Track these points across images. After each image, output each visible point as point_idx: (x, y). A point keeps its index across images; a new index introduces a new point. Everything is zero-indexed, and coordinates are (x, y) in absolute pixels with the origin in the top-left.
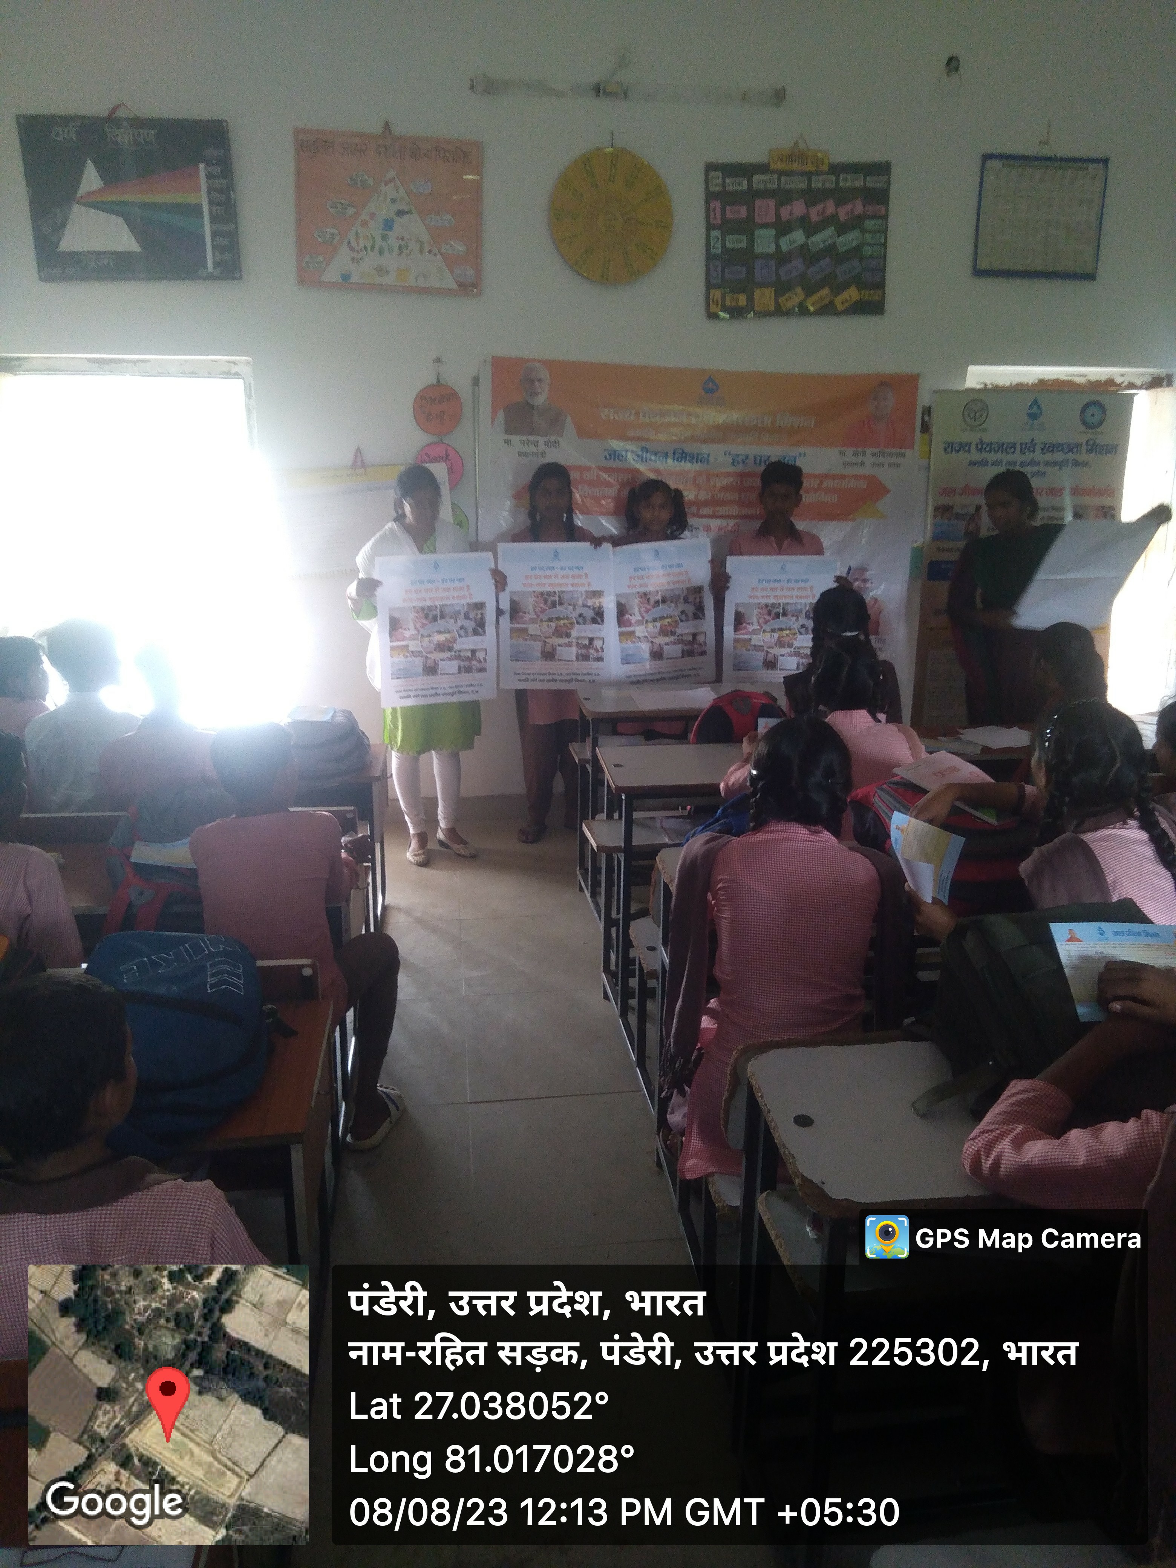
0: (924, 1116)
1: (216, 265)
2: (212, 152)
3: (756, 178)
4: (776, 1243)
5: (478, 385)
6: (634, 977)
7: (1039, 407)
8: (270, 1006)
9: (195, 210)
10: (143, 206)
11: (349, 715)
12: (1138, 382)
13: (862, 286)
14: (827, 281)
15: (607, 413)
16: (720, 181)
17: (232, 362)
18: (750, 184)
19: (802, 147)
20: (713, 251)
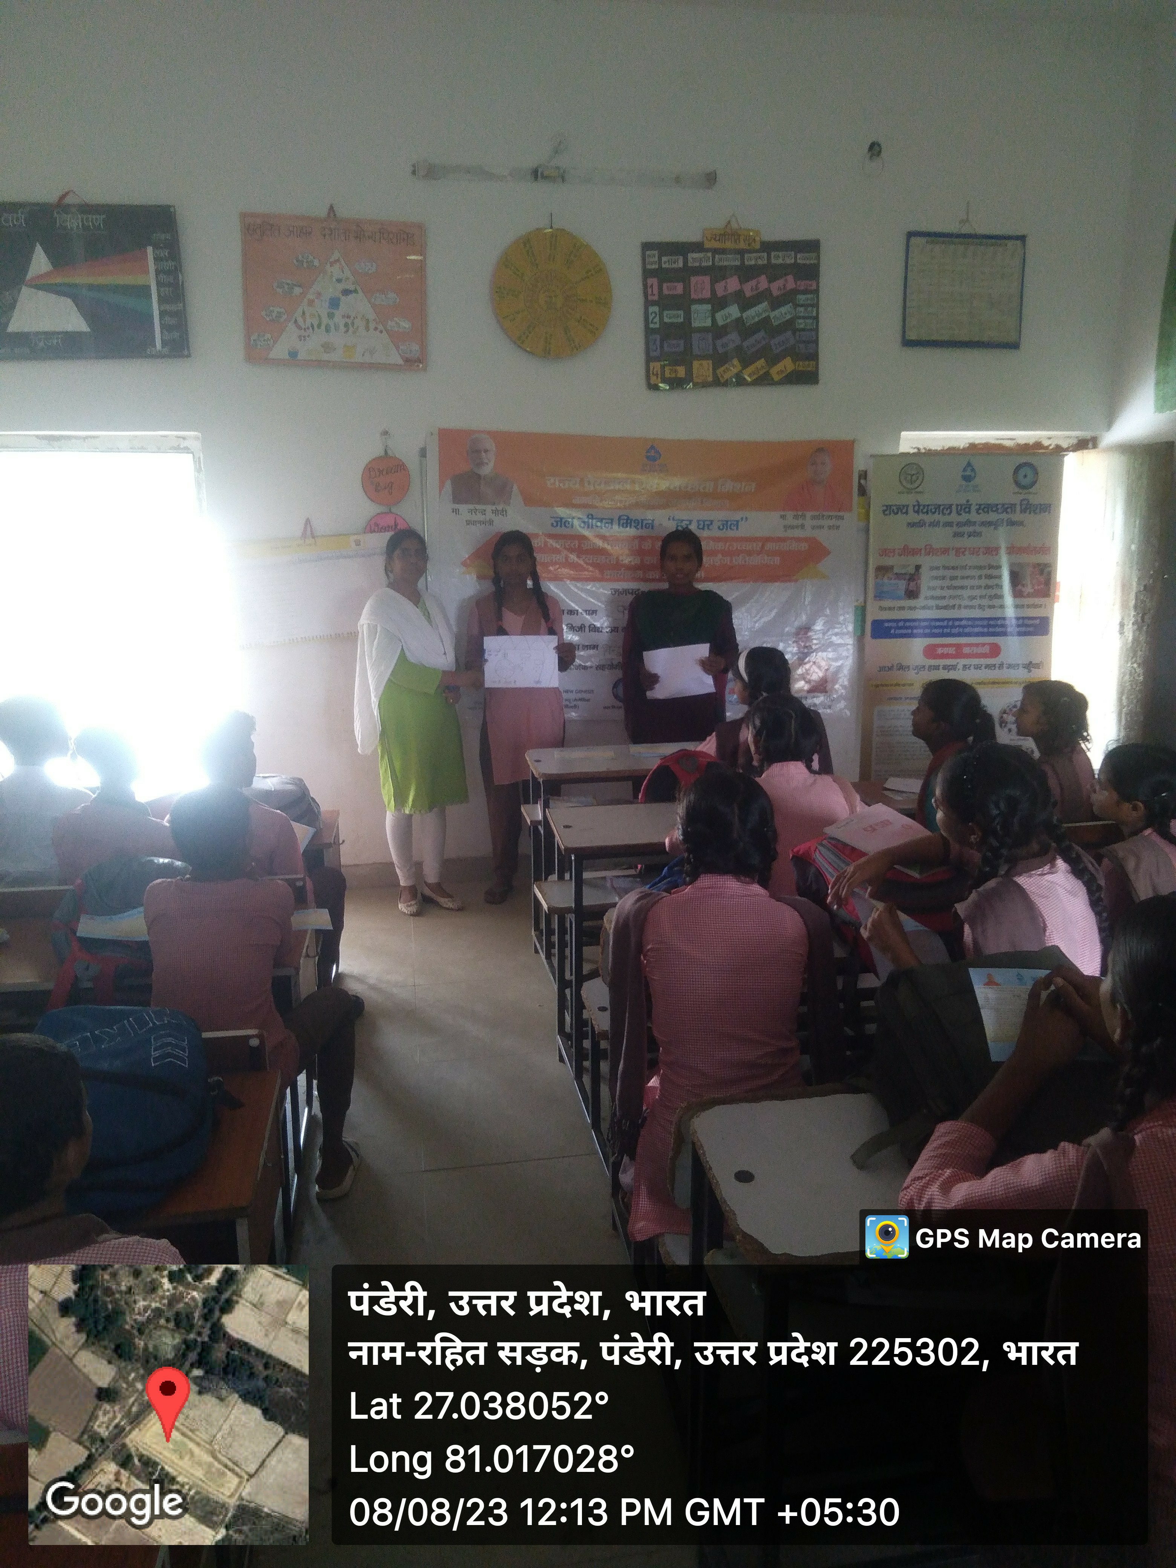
0: (861, 1168)
1: (164, 343)
2: (159, 236)
3: (691, 256)
5: (425, 456)
6: (587, 1038)
7: (973, 470)
8: (216, 1078)
9: (144, 291)
10: (91, 287)
11: (299, 783)
12: (1066, 445)
13: (796, 357)
14: (763, 353)
15: (552, 481)
16: (656, 259)
17: (180, 437)
18: (686, 261)
19: (734, 225)
20: (652, 326)
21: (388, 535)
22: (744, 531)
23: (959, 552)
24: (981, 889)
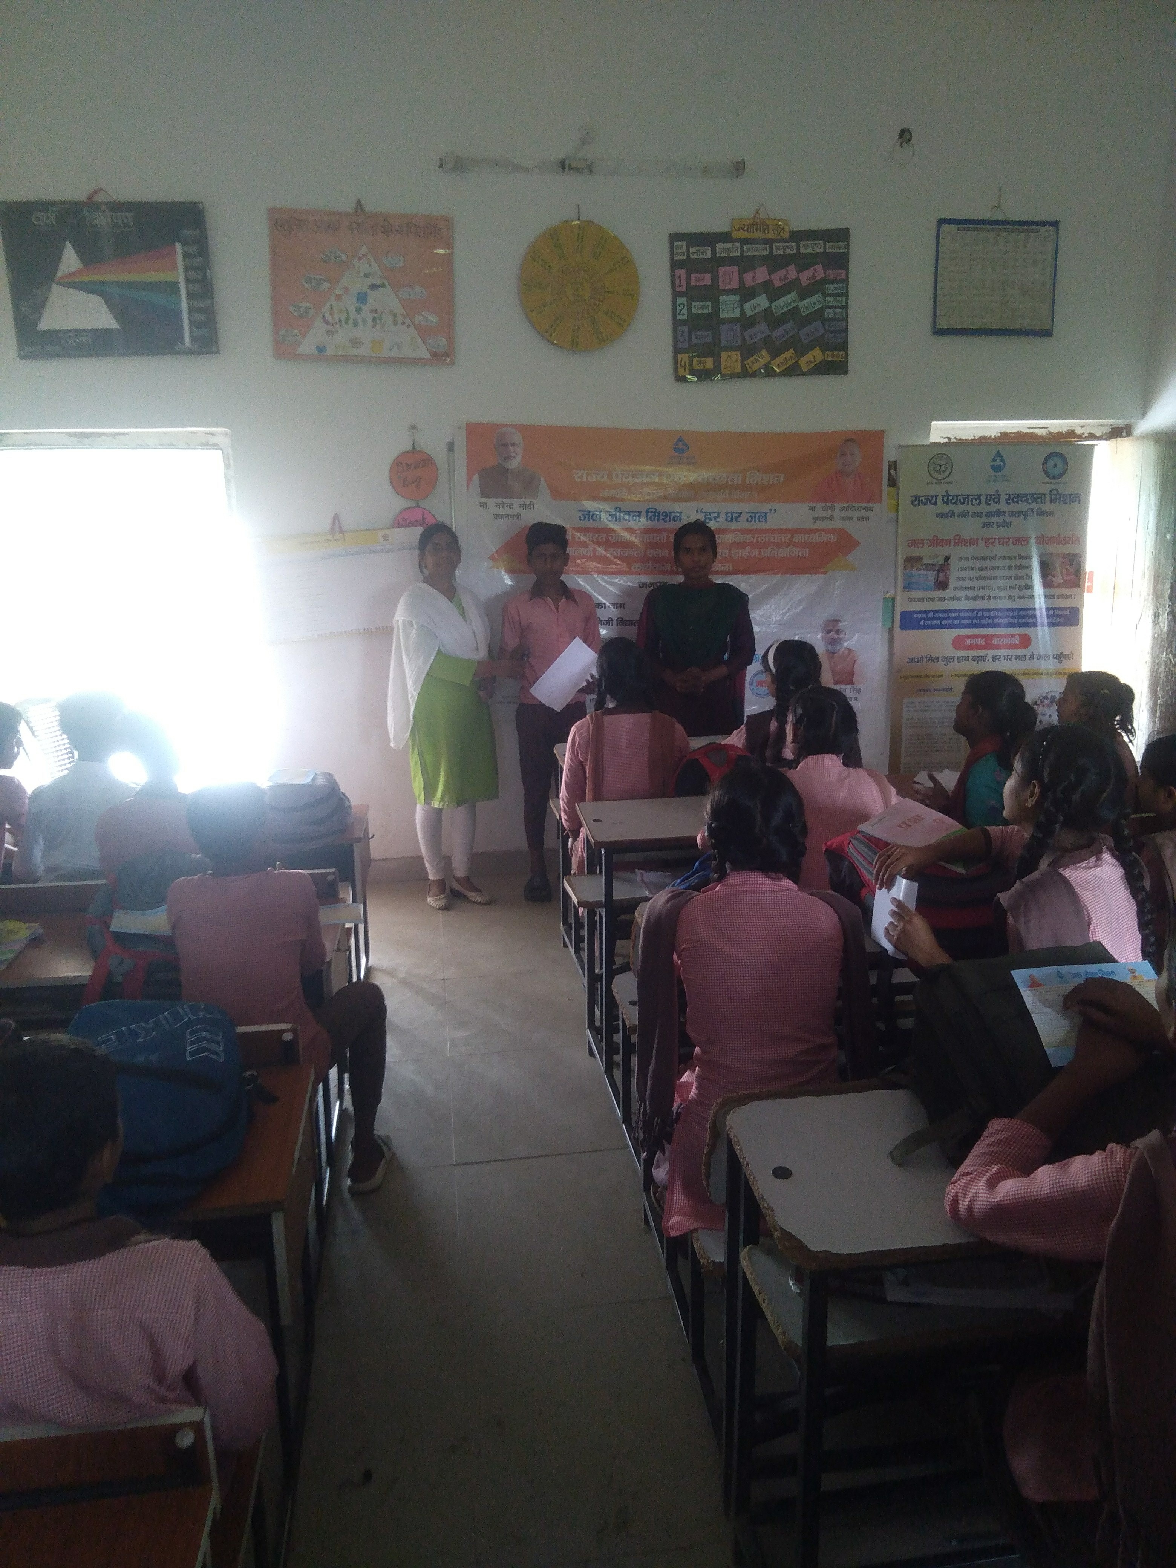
0: (901, 1165)
1: (193, 339)
2: (188, 232)
3: (719, 246)
4: (760, 1298)
5: (453, 450)
6: (618, 1032)
7: (1002, 460)
8: (250, 1073)
9: (173, 287)
10: (121, 285)
11: (329, 777)
12: (1098, 434)
13: (826, 347)
14: (793, 343)
15: (580, 474)
16: (684, 250)
17: (210, 434)
18: (714, 251)
19: (763, 215)
20: (679, 317)
21: (419, 530)
22: (771, 523)
23: (988, 542)
24: (1024, 880)
